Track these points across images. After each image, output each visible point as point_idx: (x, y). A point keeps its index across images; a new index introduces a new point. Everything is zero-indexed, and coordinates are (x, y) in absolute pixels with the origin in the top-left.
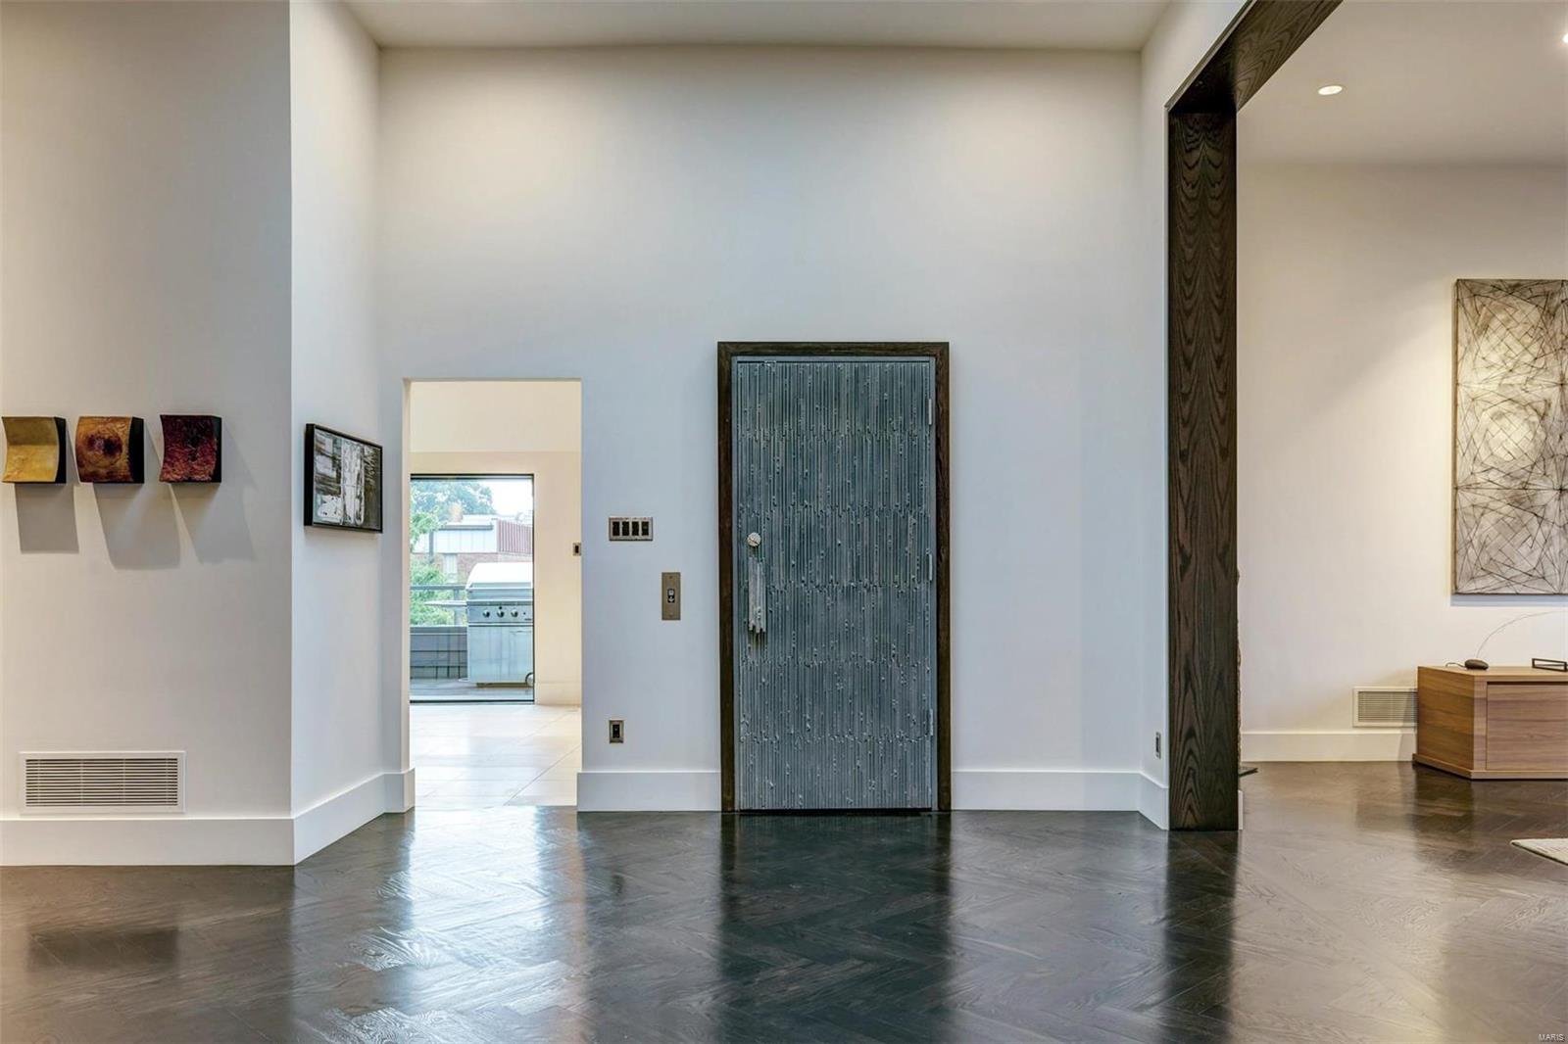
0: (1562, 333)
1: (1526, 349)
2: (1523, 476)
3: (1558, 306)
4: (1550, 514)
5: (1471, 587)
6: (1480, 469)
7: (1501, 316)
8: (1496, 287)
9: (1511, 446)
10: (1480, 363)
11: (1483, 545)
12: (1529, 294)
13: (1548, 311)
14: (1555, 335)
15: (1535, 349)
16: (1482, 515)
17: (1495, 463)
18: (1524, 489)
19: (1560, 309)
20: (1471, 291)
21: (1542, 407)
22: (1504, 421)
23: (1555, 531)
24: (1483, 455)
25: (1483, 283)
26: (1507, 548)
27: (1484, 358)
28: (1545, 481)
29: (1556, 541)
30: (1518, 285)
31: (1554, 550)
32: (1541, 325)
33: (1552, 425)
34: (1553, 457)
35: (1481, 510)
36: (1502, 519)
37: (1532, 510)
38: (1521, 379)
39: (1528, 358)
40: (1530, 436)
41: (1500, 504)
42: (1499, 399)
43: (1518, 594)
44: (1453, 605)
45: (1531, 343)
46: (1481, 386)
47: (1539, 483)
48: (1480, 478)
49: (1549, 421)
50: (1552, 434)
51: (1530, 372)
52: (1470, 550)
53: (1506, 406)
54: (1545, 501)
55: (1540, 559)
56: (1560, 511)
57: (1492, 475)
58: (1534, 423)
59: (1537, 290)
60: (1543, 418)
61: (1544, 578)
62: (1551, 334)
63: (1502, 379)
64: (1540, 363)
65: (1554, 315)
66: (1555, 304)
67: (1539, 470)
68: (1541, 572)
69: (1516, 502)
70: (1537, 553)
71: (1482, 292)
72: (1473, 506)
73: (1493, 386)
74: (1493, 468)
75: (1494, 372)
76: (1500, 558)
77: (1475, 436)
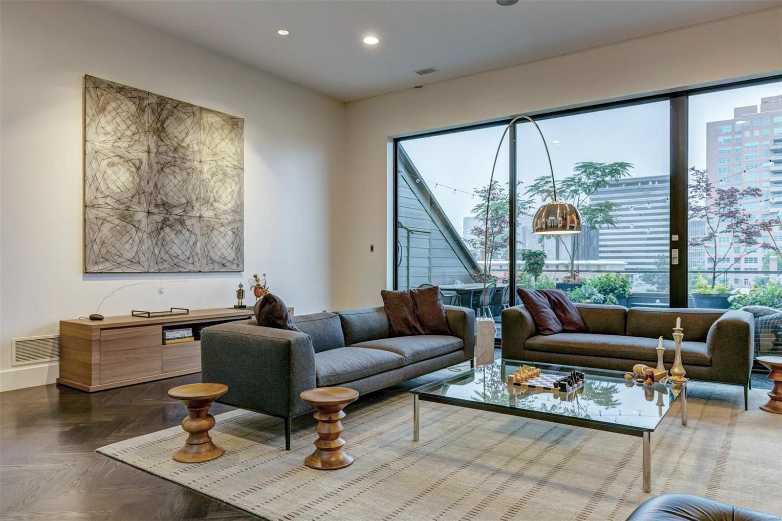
0: (148, 123)
1: (128, 127)
2: (127, 203)
3: (146, 107)
4: (143, 225)
5: (96, 268)
6: (101, 196)
7: (113, 104)
8: (110, 86)
9: (120, 184)
10: (100, 130)
11: (103, 243)
12: (130, 95)
13: (141, 108)
14: (144, 122)
15: (133, 128)
16: (102, 224)
17: (110, 193)
18: (127, 210)
19: (147, 109)
20: (94, 84)
21: (137, 164)
22: (115, 168)
23: (145, 236)
24: (103, 187)
25: (102, 82)
26: (117, 245)
27: (103, 128)
28: (139, 207)
29: (146, 242)
30: (123, 88)
31: (145, 247)
32: (137, 115)
33: (143, 175)
34: (143, 193)
35: (102, 221)
36: (115, 227)
37: (132, 223)
38: (125, 145)
39: (129, 133)
40: (131, 179)
41: (113, 218)
42: (112, 154)
43: (124, 272)
44: (83, 280)
45: (131, 124)
46: (101, 145)
47: (136, 208)
48: (101, 201)
49: (141, 171)
50: (143, 180)
51: (130, 142)
52: (95, 245)
53: (116, 159)
54: (139, 219)
55: (137, 252)
56: (148, 224)
57: (108, 200)
58: (133, 172)
59: (134, 94)
60: (138, 170)
61: (139, 263)
62: (142, 121)
63: (115, 142)
64: (136, 137)
65: (144, 112)
66: (144, 105)
67: (136, 200)
68: (138, 260)
69: (123, 218)
70: (135, 248)
71: (101, 86)
72: (96, 218)
73: (109, 146)
74: (108, 196)
75: (109, 137)
76: (113, 251)
77: (98, 175)
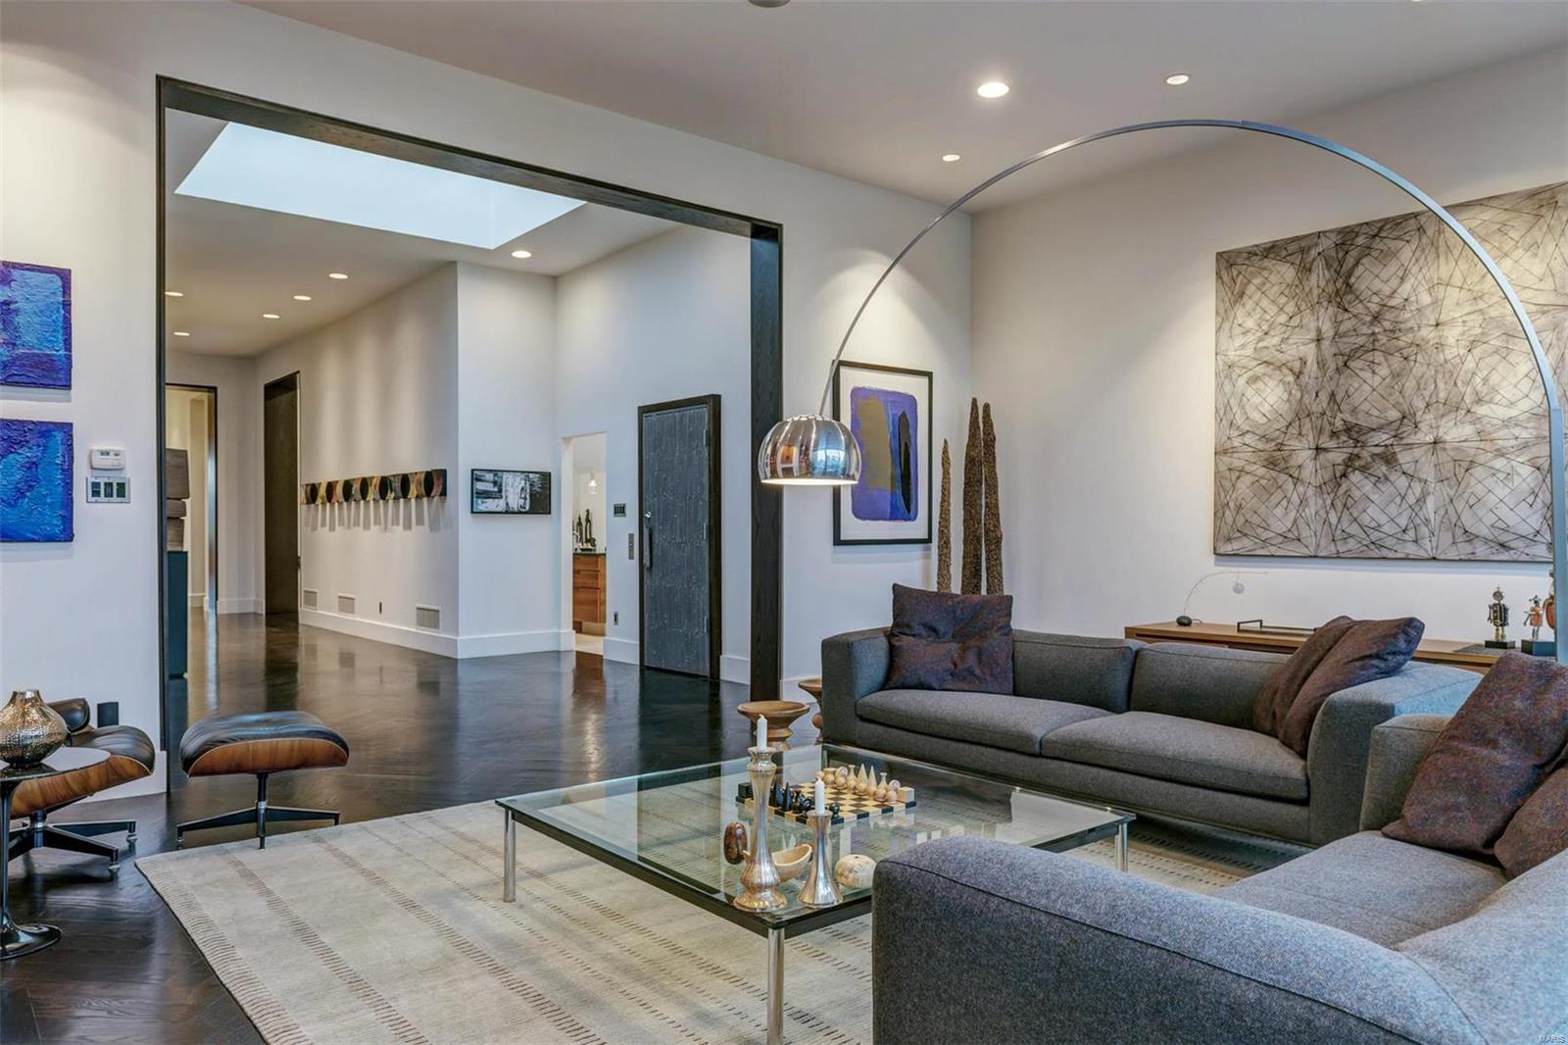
0: (1319, 287)
1: (1281, 309)
2: (1277, 438)
3: (1314, 259)
4: (1306, 474)
5: (1228, 548)
6: (1236, 433)
7: (1257, 281)
8: (1251, 253)
9: (1266, 408)
10: (1237, 330)
11: (1239, 508)
12: (1284, 253)
13: (1304, 267)
14: (1311, 289)
15: (1290, 308)
16: (1238, 478)
17: (1251, 427)
18: (1279, 450)
19: (1316, 263)
20: (1228, 262)
21: (1297, 366)
22: (1260, 385)
23: (1311, 491)
24: (1239, 420)
25: (1238, 252)
26: (1262, 510)
27: (1240, 325)
28: (1300, 441)
29: (1312, 501)
30: (1273, 247)
31: (1310, 511)
32: (1297, 282)
33: (1307, 383)
34: (1308, 416)
35: (1237, 474)
36: (1257, 481)
37: (1287, 471)
38: (1276, 340)
39: (1283, 318)
40: (1285, 396)
41: (1255, 467)
42: (1255, 363)
43: (1273, 556)
44: (1216, 565)
45: (1287, 302)
46: (1238, 353)
47: (1295, 444)
48: (1236, 442)
49: (1304, 379)
50: (1308, 392)
51: (1284, 333)
52: (1227, 513)
53: (1261, 370)
54: (1300, 461)
55: (1295, 521)
56: (1316, 471)
57: (1248, 439)
58: (1289, 383)
59: (1292, 247)
60: (1298, 377)
61: (1299, 540)
62: (1307, 290)
63: (1257, 343)
64: (1296, 321)
65: (1310, 270)
66: (1310, 259)
67: (1294, 431)
68: (1296, 534)
69: (1271, 464)
70: (1292, 515)
71: (1239, 261)
72: (1230, 469)
73: (1249, 351)
74: (1248, 431)
75: (1250, 338)
76: (1255, 520)
77: (1232, 401)
